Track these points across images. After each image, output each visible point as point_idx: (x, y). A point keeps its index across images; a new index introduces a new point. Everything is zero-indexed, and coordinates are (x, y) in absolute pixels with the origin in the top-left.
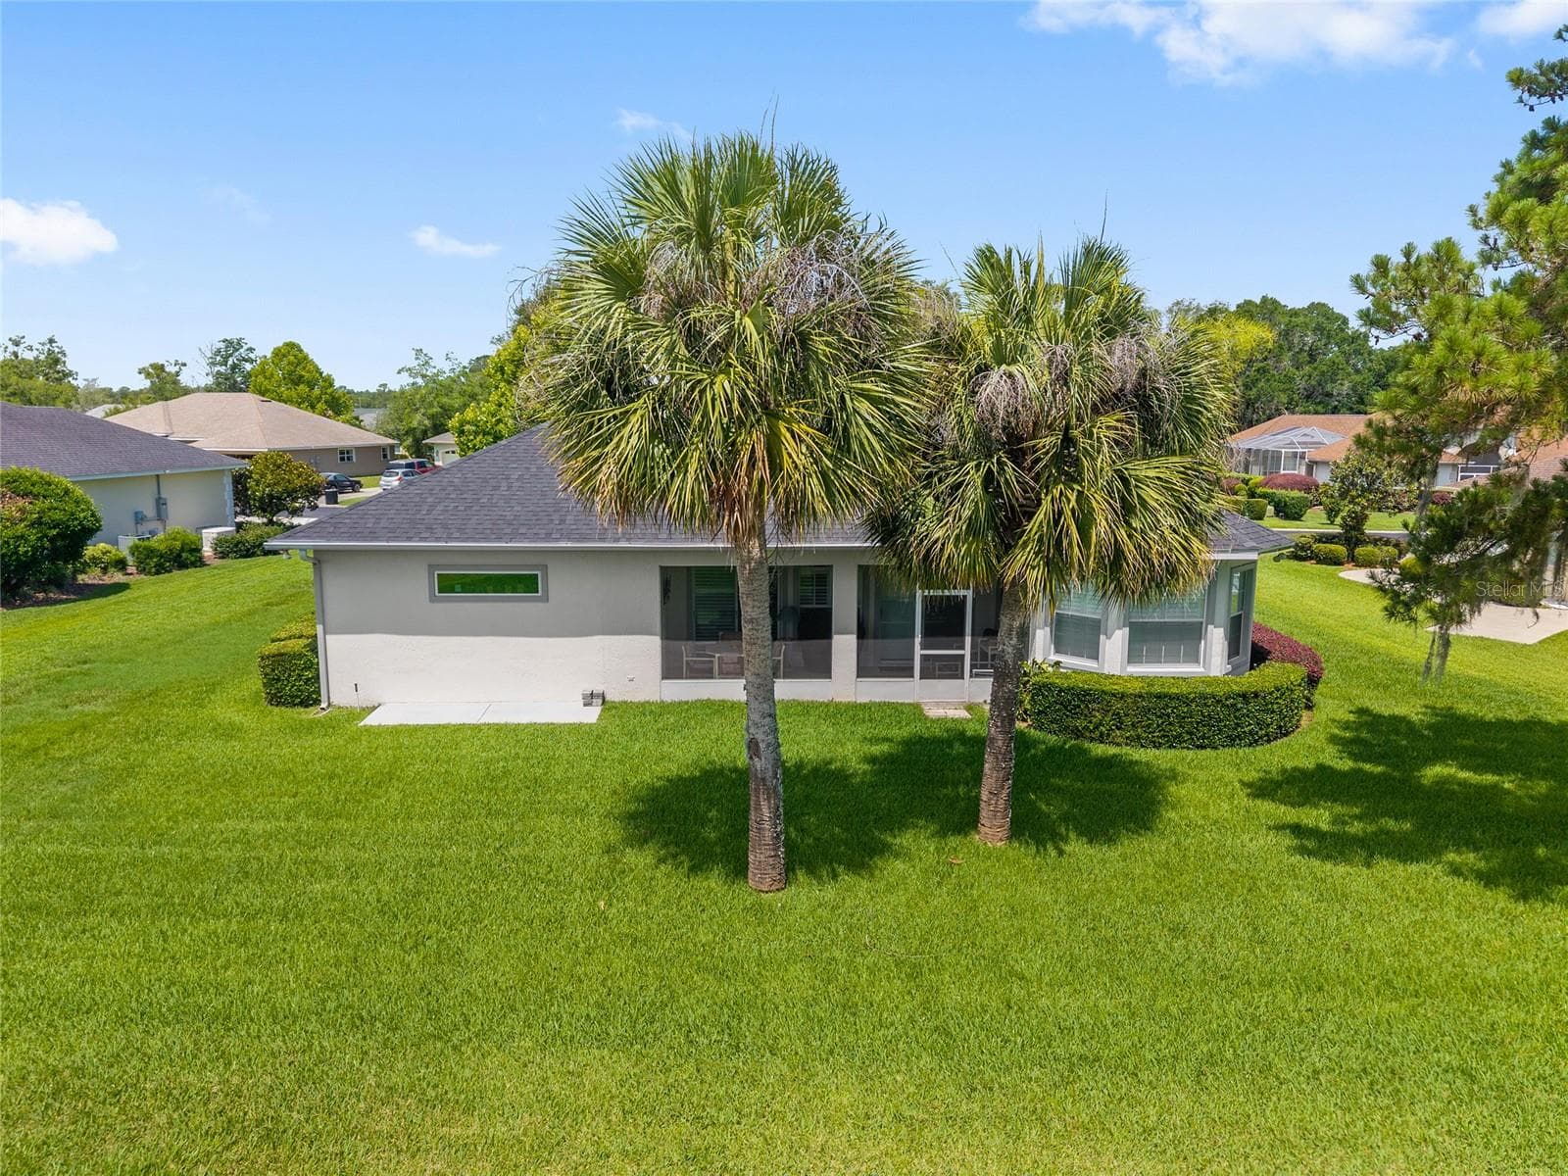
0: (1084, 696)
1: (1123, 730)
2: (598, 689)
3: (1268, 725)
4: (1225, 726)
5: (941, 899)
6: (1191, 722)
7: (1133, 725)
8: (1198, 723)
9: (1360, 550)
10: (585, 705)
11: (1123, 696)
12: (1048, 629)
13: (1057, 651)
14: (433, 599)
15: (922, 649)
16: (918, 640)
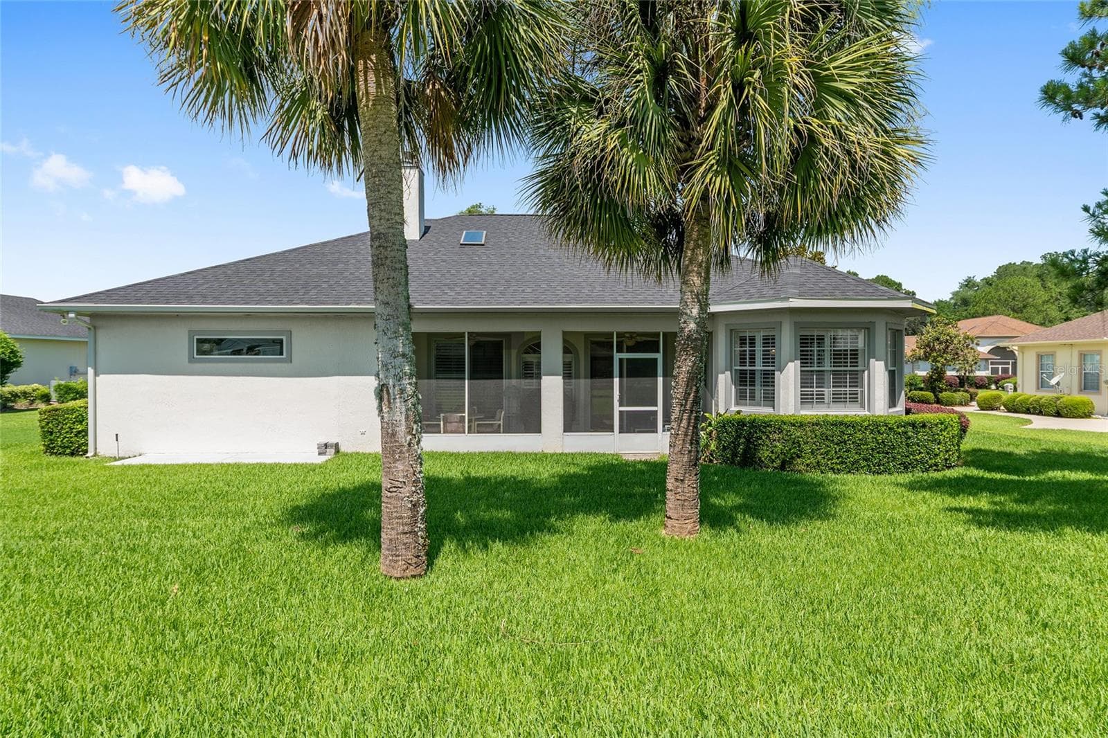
0: (765, 427)
1: (804, 458)
2: (333, 441)
3: (936, 455)
4: (898, 453)
5: (618, 583)
6: (867, 449)
7: (812, 453)
8: (873, 450)
9: (944, 395)
10: (320, 454)
11: (802, 425)
12: (728, 373)
13: (737, 404)
14: (192, 360)
15: (620, 406)
16: (617, 398)
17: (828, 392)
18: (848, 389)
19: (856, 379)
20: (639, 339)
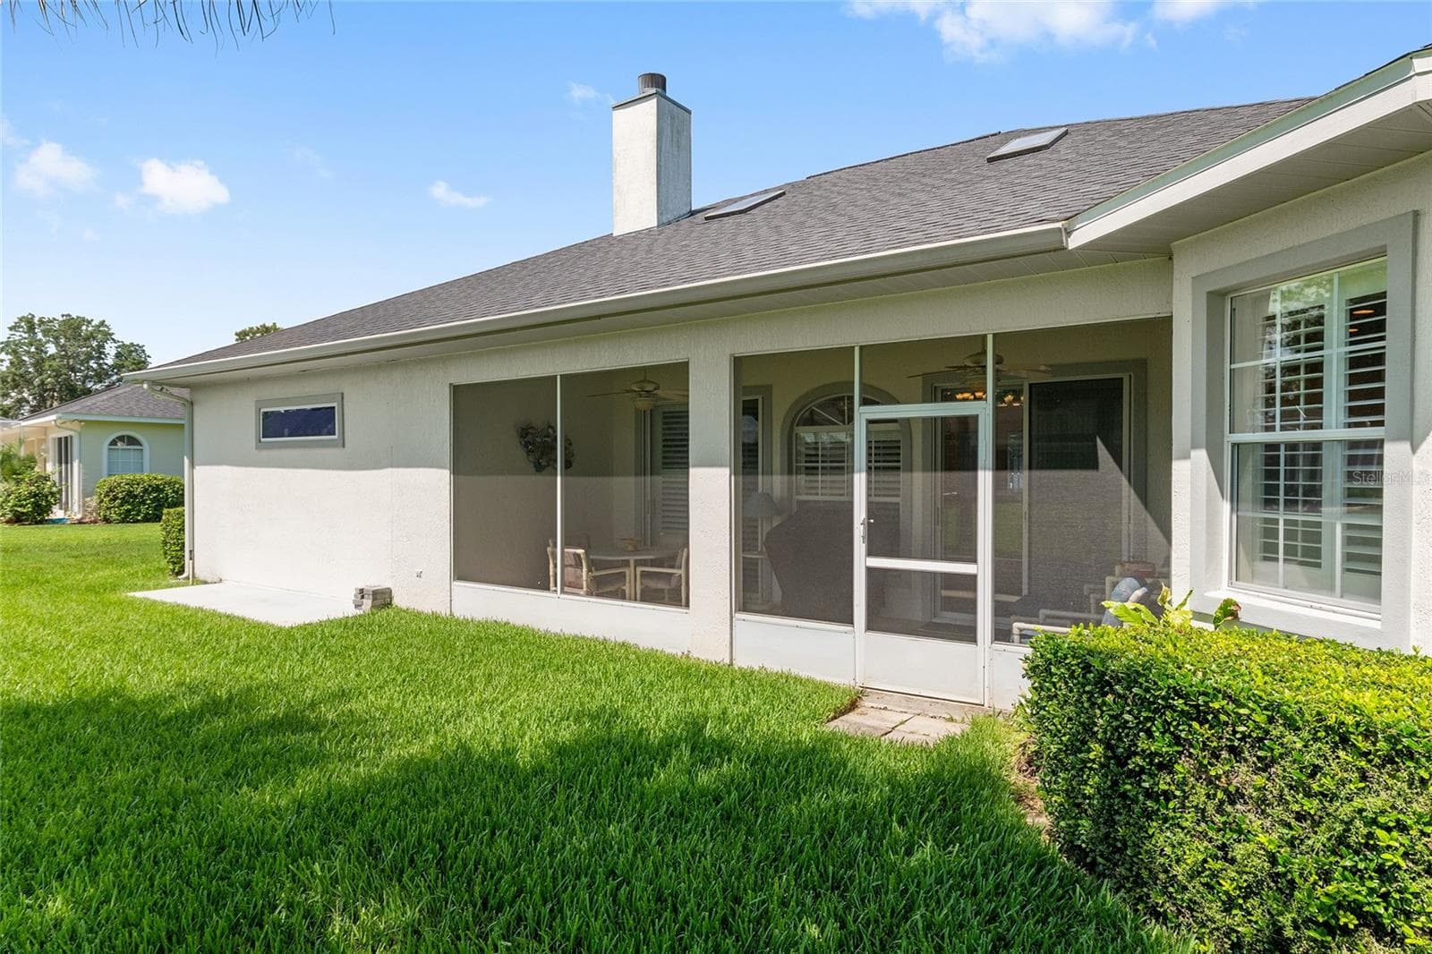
2: (387, 586)
14: (260, 446)
15: (870, 553)
16: (859, 531)
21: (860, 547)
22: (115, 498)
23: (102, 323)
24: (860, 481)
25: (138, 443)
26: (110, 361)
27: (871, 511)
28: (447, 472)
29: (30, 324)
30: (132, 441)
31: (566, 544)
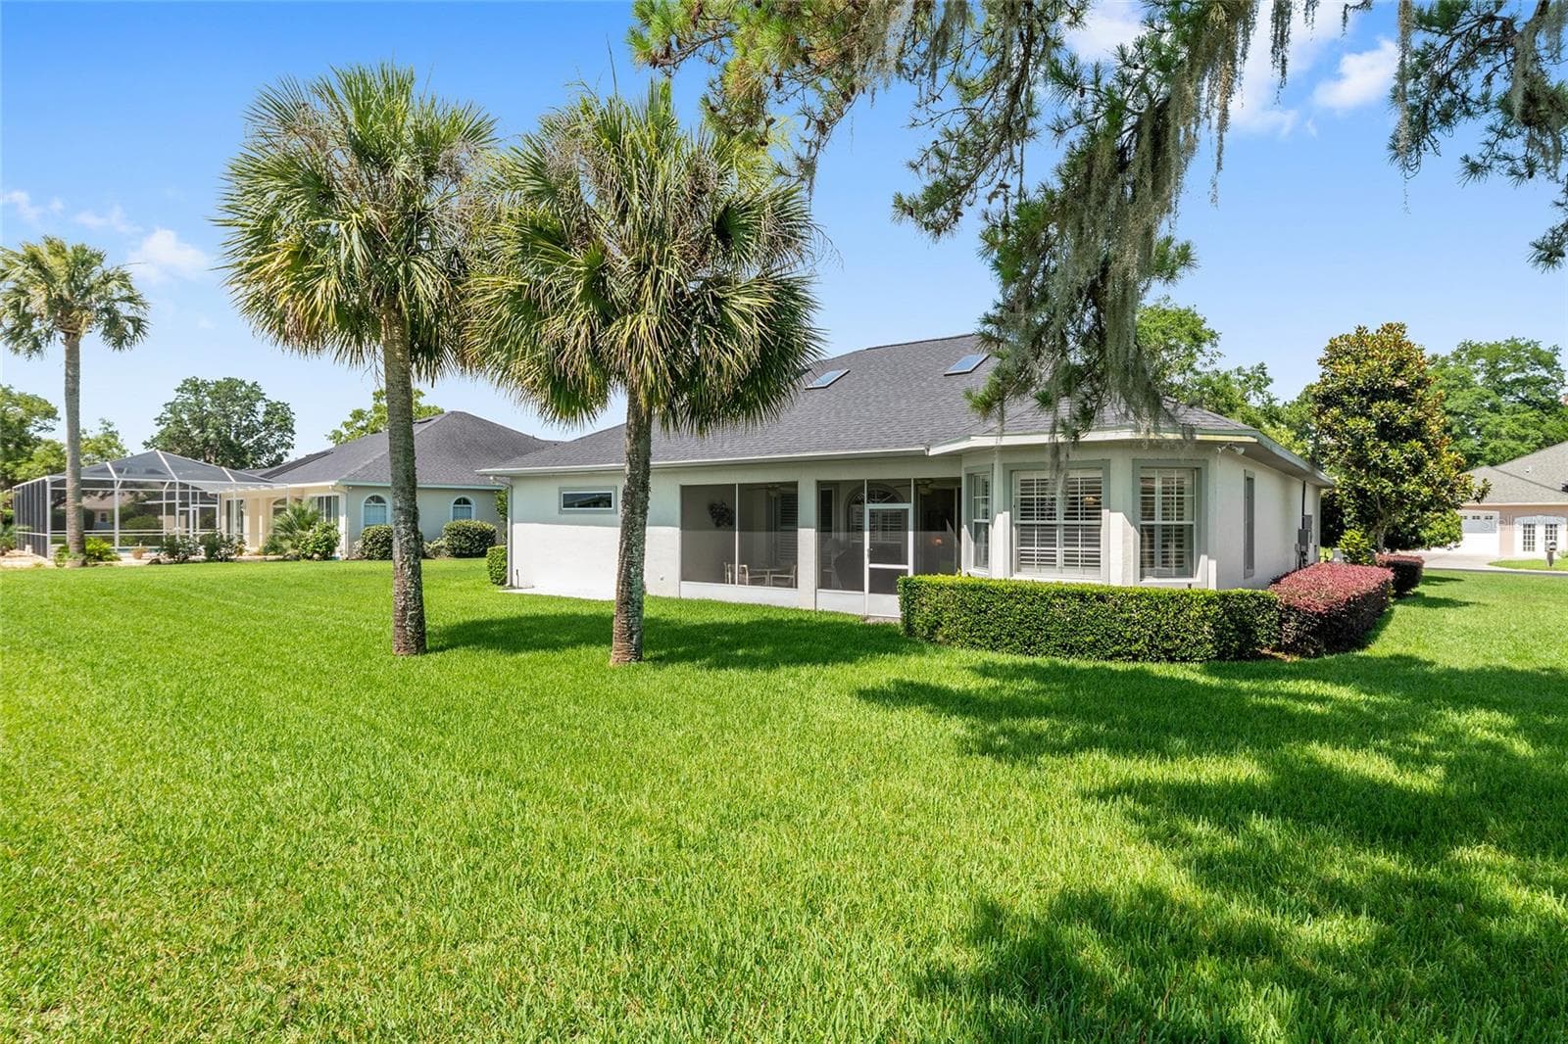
14: (561, 512)
15: (871, 562)
16: (866, 553)
17: (1060, 551)
18: (1080, 549)
19: (1093, 536)
20: (934, 486)
21: (867, 560)
22: (377, 542)
23: (254, 384)
24: (867, 534)
25: (383, 502)
26: (261, 418)
27: (871, 544)
28: (677, 530)
29: (194, 386)
30: (379, 500)
31: (740, 563)
